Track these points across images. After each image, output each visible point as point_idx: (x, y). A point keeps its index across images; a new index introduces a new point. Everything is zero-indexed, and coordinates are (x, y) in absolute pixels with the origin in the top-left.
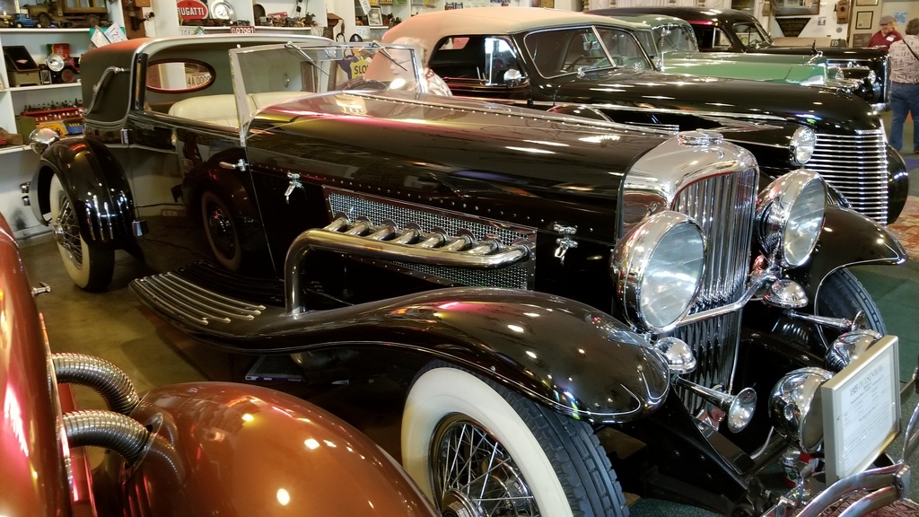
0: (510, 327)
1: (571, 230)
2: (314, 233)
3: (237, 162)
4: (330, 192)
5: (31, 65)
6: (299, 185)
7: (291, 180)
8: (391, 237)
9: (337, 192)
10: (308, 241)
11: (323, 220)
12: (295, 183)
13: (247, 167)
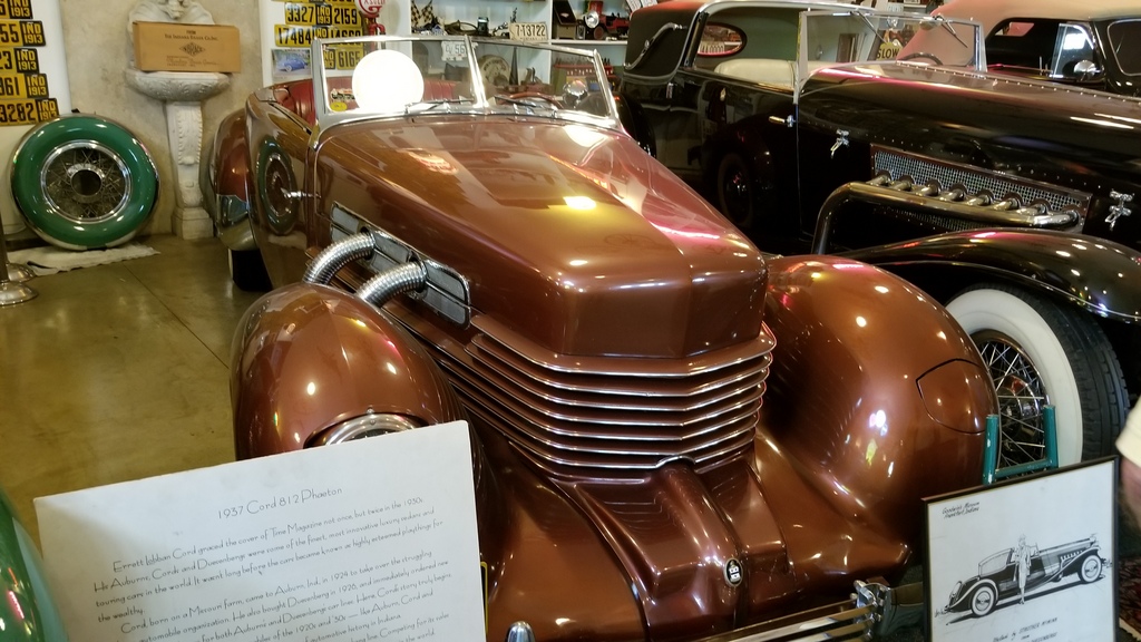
0: (1059, 252)
1: (1128, 198)
2: (855, 186)
3: (786, 118)
4: (877, 150)
5: (571, 19)
6: (846, 142)
7: (839, 136)
8: (934, 194)
9: (884, 151)
10: (849, 193)
11: (866, 176)
12: (843, 139)
13: (794, 124)
